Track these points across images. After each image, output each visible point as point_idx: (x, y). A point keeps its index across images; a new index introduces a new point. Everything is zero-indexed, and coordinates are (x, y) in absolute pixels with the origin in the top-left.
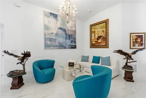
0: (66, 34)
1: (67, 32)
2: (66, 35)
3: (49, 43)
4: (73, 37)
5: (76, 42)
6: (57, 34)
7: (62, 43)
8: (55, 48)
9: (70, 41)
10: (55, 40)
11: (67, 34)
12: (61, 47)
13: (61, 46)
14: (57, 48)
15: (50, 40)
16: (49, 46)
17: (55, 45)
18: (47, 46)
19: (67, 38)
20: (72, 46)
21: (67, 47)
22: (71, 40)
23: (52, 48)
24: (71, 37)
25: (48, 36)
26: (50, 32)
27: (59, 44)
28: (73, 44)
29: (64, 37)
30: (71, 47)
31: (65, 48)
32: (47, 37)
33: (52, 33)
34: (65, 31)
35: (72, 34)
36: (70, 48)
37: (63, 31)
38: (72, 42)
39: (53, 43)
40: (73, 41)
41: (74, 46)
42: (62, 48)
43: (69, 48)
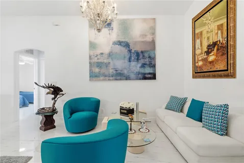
0: (130, 51)
1: (131, 47)
2: (131, 53)
3: (97, 70)
4: (146, 55)
5: (154, 66)
6: (110, 55)
7: (120, 69)
8: (107, 78)
9: (140, 65)
10: (107, 65)
11: (133, 51)
12: (119, 78)
13: (120, 76)
14: (111, 78)
15: (99, 65)
16: (96, 76)
17: (107, 73)
18: (93, 76)
19: (133, 58)
20: (145, 74)
21: (132, 76)
22: (142, 61)
23: (102, 78)
24: (141, 56)
25: (95, 60)
26: (99, 52)
27: (115, 72)
28: (148, 70)
29: (125, 57)
30: (141, 77)
31: (128, 78)
32: (93, 61)
33: (102, 54)
34: (127, 45)
35: (143, 50)
36: (140, 79)
37: (124, 47)
38: (143, 66)
39: (103, 71)
40: (148, 63)
41: (150, 74)
42: (121, 79)
43: (137, 79)
